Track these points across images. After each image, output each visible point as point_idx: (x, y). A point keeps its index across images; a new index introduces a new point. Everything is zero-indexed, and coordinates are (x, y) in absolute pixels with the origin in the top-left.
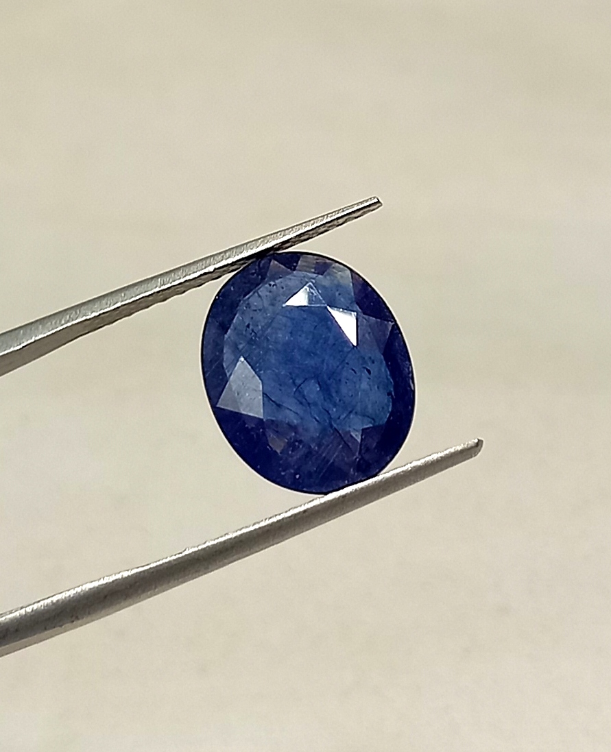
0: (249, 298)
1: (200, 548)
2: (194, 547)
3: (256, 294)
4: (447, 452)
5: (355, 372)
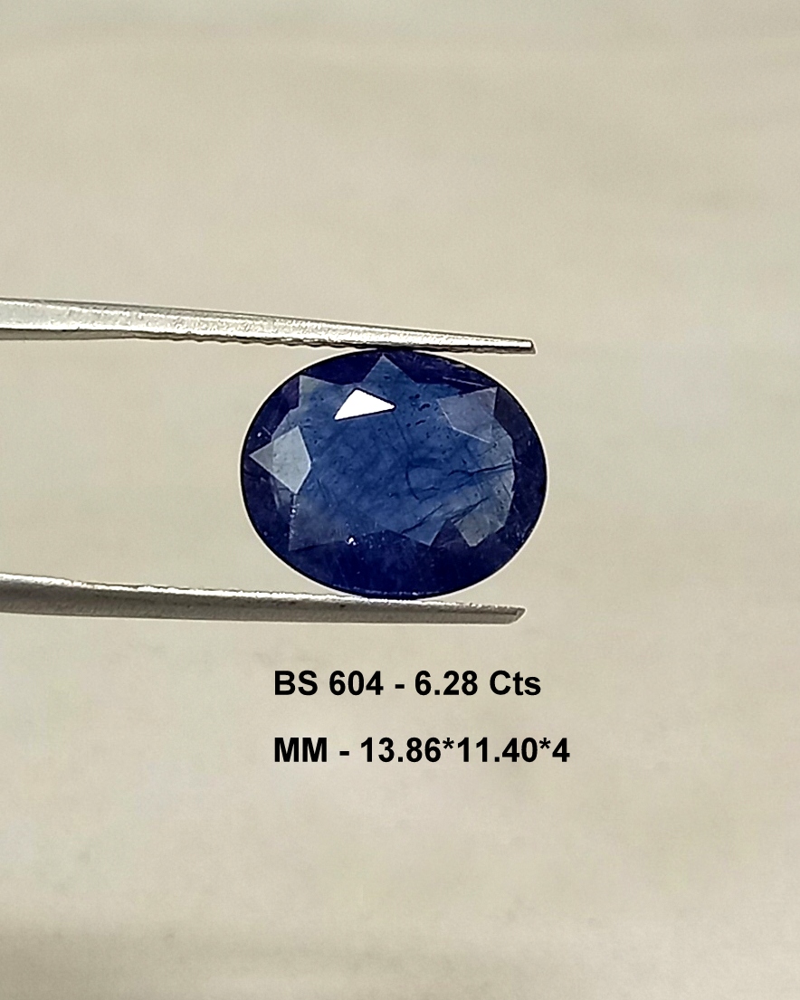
0: (279, 500)
3: (280, 492)
5: (423, 421)
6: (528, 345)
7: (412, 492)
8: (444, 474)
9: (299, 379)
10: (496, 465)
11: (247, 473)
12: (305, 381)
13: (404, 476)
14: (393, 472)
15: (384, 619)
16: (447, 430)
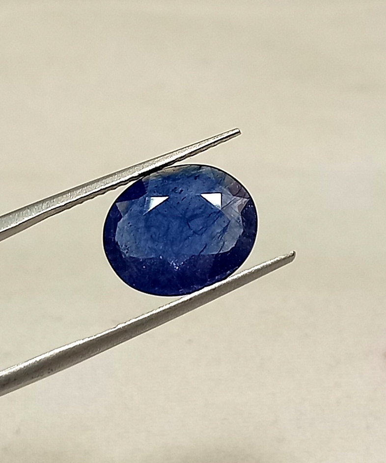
1: (126, 324)
2: (123, 323)
4: (275, 260)
5: (185, 198)
6: (238, 131)
7: (195, 232)
8: (206, 218)
9: (116, 205)
10: (228, 203)
11: (112, 261)
12: (119, 205)
13: (188, 227)
14: (181, 228)
15: (236, 287)
16: (197, 197)
